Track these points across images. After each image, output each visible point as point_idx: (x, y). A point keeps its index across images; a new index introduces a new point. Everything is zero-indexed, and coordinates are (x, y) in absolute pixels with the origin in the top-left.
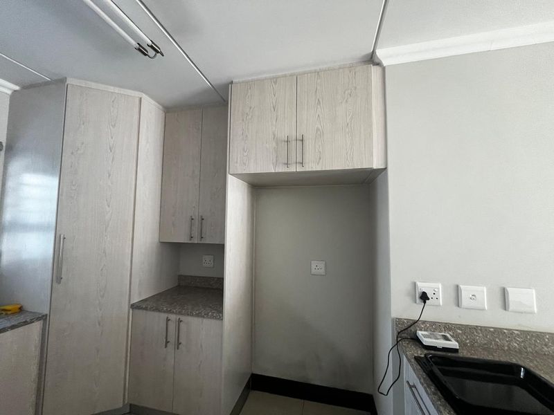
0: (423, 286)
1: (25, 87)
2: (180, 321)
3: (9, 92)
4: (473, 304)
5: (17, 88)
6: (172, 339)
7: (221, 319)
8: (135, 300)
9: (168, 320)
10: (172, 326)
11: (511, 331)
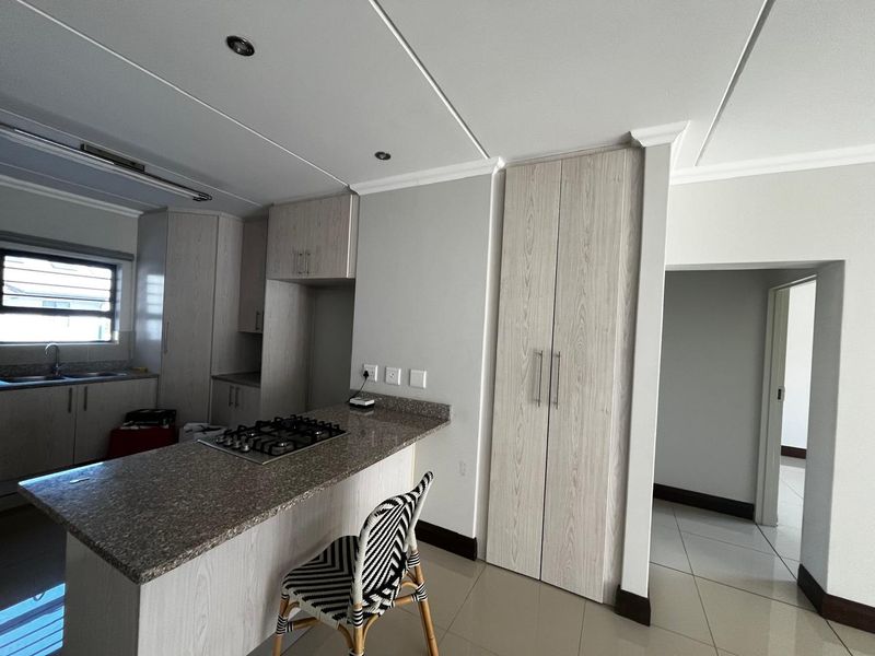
0: (367, 368)
1: (148, 212)
2: (238, 389)
3: (137, 216)
4: (393, 381)
5: (141, 213)
6: (233, 401)
7: (259, 387)
8: (215, 373)
9: (231, 387)
10: (234, 391)
11: (407, 400)
